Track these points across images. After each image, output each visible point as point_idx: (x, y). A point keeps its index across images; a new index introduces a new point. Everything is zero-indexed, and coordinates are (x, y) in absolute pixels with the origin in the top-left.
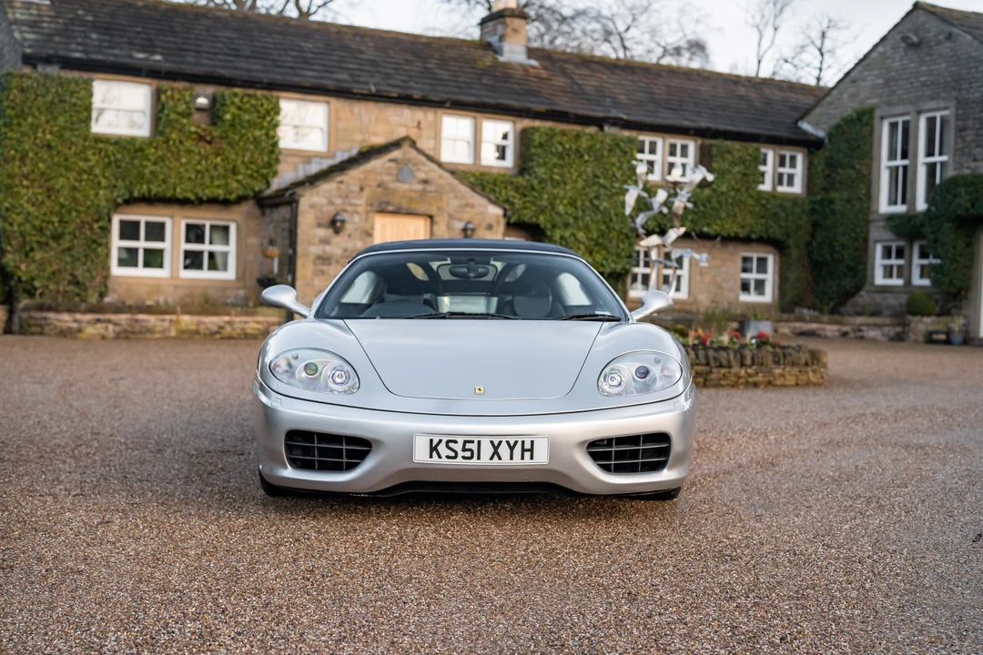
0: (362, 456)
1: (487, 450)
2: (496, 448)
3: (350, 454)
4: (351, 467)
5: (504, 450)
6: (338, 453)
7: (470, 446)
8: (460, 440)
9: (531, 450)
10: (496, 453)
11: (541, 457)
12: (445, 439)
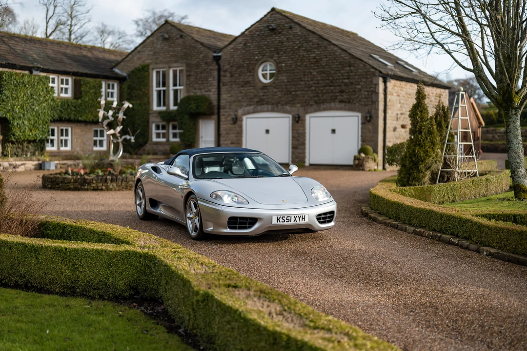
0: (254, 223)
1: (293, 219)
2: (295, 218)
3: (250, 223)
4: (250, 227)
5: (297, 219)
6: (246, 223)
7: (288, 218)
8: (286, 217)
9: (304, 218)
10: (295, 220)
11: (307, 221)
12: (281, 217)
